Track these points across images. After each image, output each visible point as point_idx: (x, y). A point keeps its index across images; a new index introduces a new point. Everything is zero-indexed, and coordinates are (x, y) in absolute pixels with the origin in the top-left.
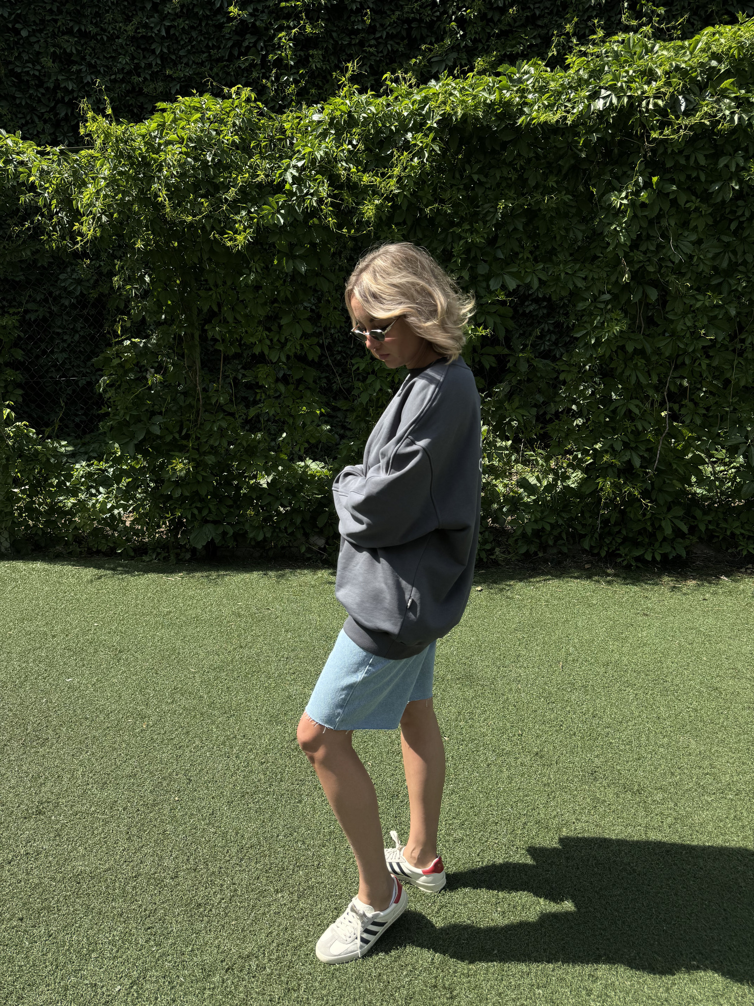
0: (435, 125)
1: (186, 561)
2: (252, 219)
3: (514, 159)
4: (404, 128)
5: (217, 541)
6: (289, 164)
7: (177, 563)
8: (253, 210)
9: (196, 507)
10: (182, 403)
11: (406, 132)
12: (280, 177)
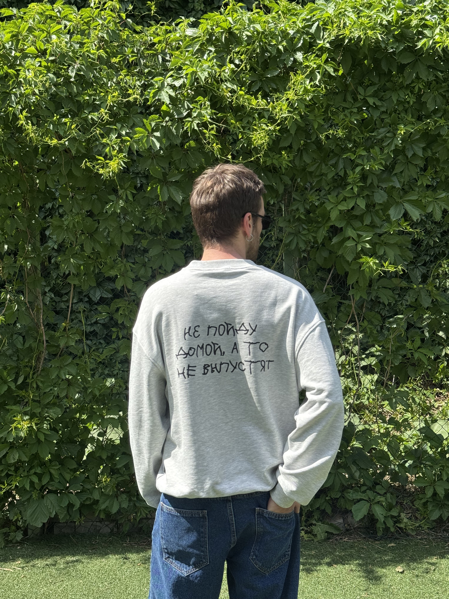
0: (328, 45)
1: (17, 542)
2: (123, 141)
3: (413, 82)
4: (292, 49)
5: (61, 517)
6: (163, 84)
7: (5, 547)
8: (124, 133)
9: (35, 473)
10: (20, 346)
11: (295, 51)
12: (154, 97)
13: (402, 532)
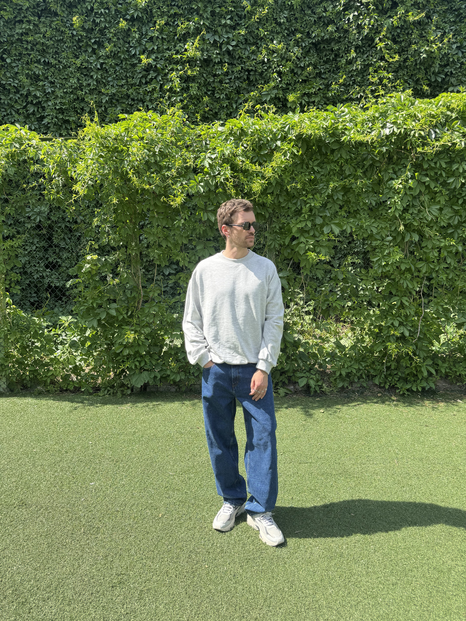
0: (294, 138)
1: (128, 395)
2: (184, 188)
3: (338, 159)
4: (275, 139)
5: (150, 383)
6: (205, 156)
7: (122, 397)
8: (184, 183)
9: (137, 361)
10: (129, 296)
11: (276, 141)
12: (200, 164)
13: (323, 393)
